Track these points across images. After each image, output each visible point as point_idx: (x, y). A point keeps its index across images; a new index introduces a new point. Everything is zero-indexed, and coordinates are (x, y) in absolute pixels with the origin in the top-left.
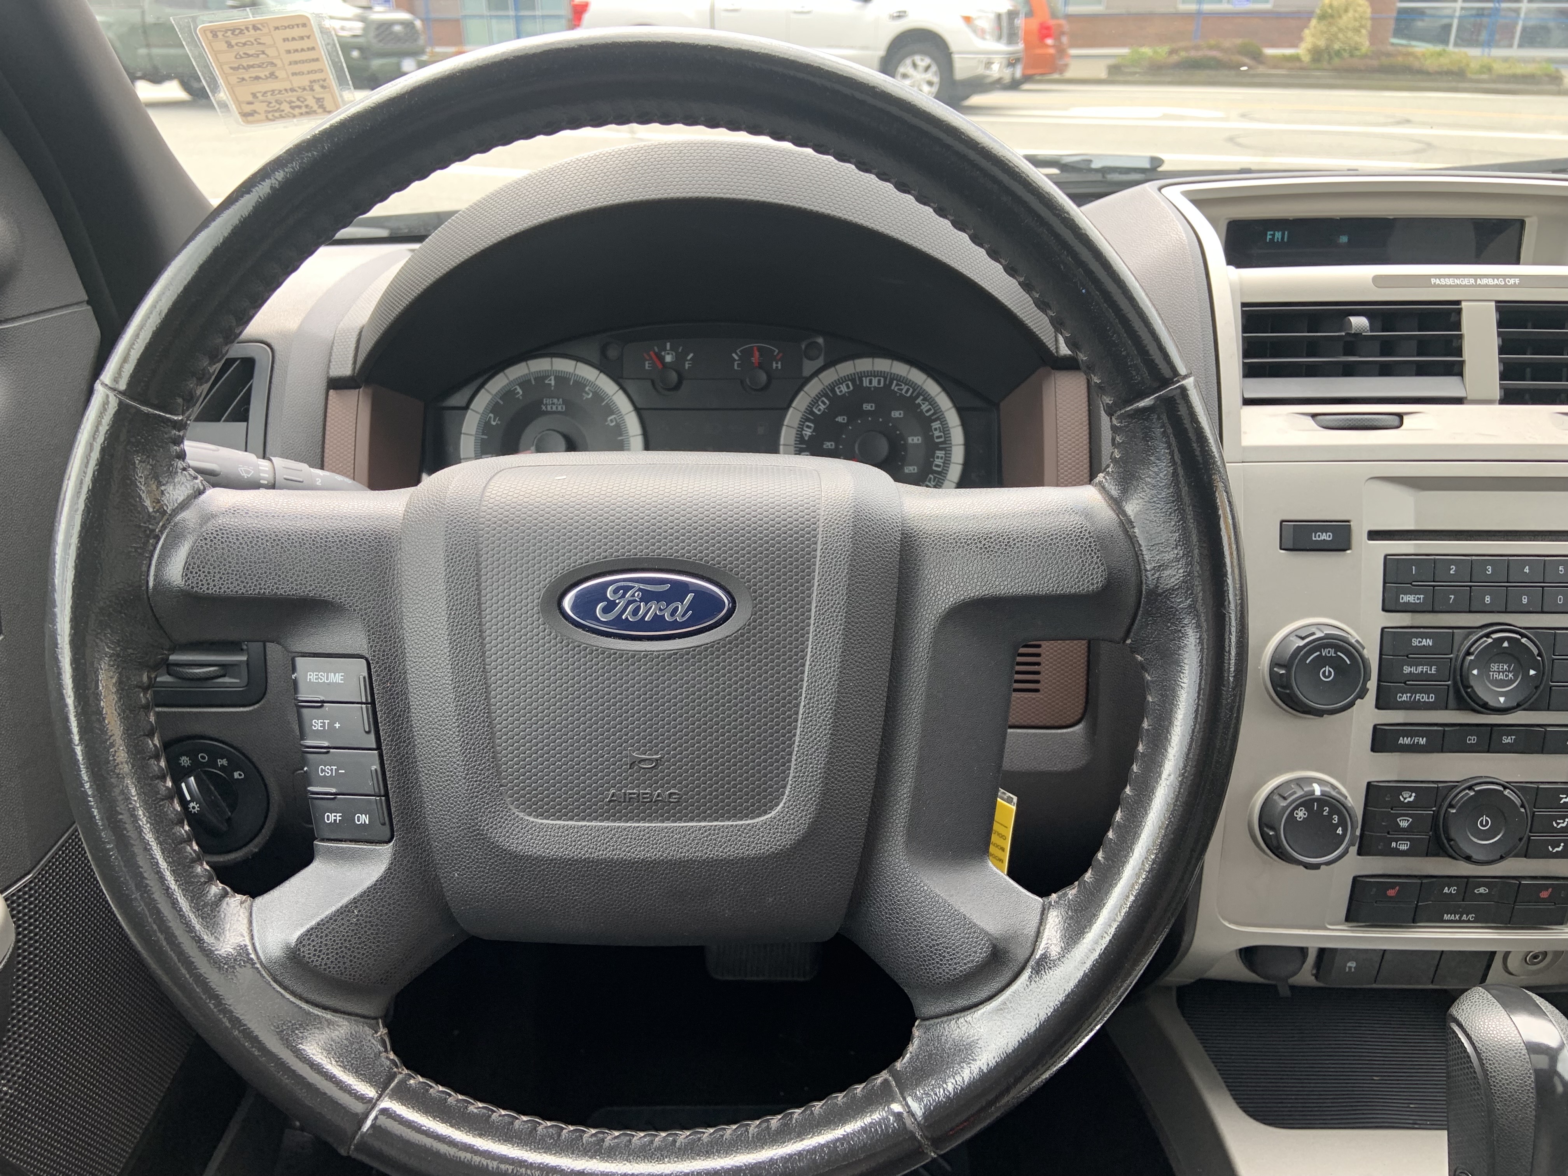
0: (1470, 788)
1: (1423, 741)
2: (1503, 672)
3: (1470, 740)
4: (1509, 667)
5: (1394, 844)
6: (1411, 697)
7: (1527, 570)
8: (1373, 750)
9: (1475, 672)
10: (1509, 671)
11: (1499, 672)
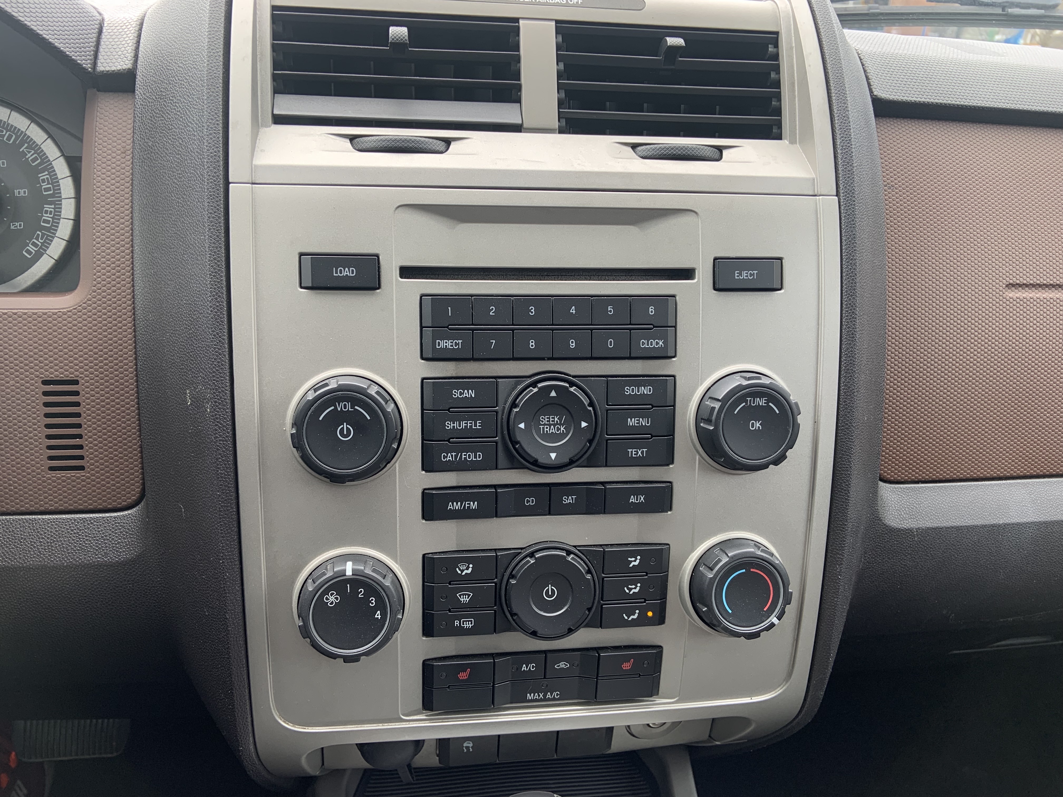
0: (532, 555)
1: (474, 505)
2: (554, 425)
3: (528, 501)
4: (561, 420)
5: (457, 623)
6: (456, 456)
7: (573, 310)
8: (423, 518)
9: (522, 426)
10: (560, 424)
11: (550, 425)
